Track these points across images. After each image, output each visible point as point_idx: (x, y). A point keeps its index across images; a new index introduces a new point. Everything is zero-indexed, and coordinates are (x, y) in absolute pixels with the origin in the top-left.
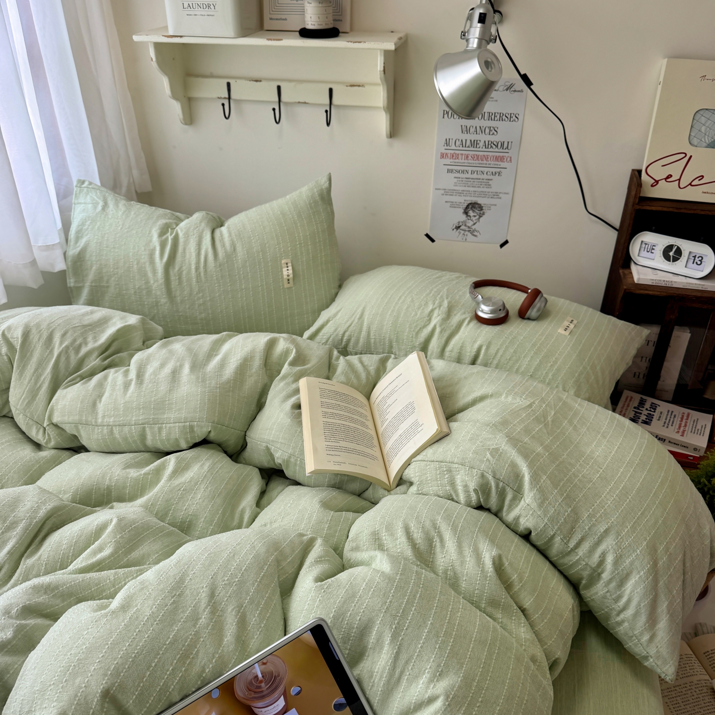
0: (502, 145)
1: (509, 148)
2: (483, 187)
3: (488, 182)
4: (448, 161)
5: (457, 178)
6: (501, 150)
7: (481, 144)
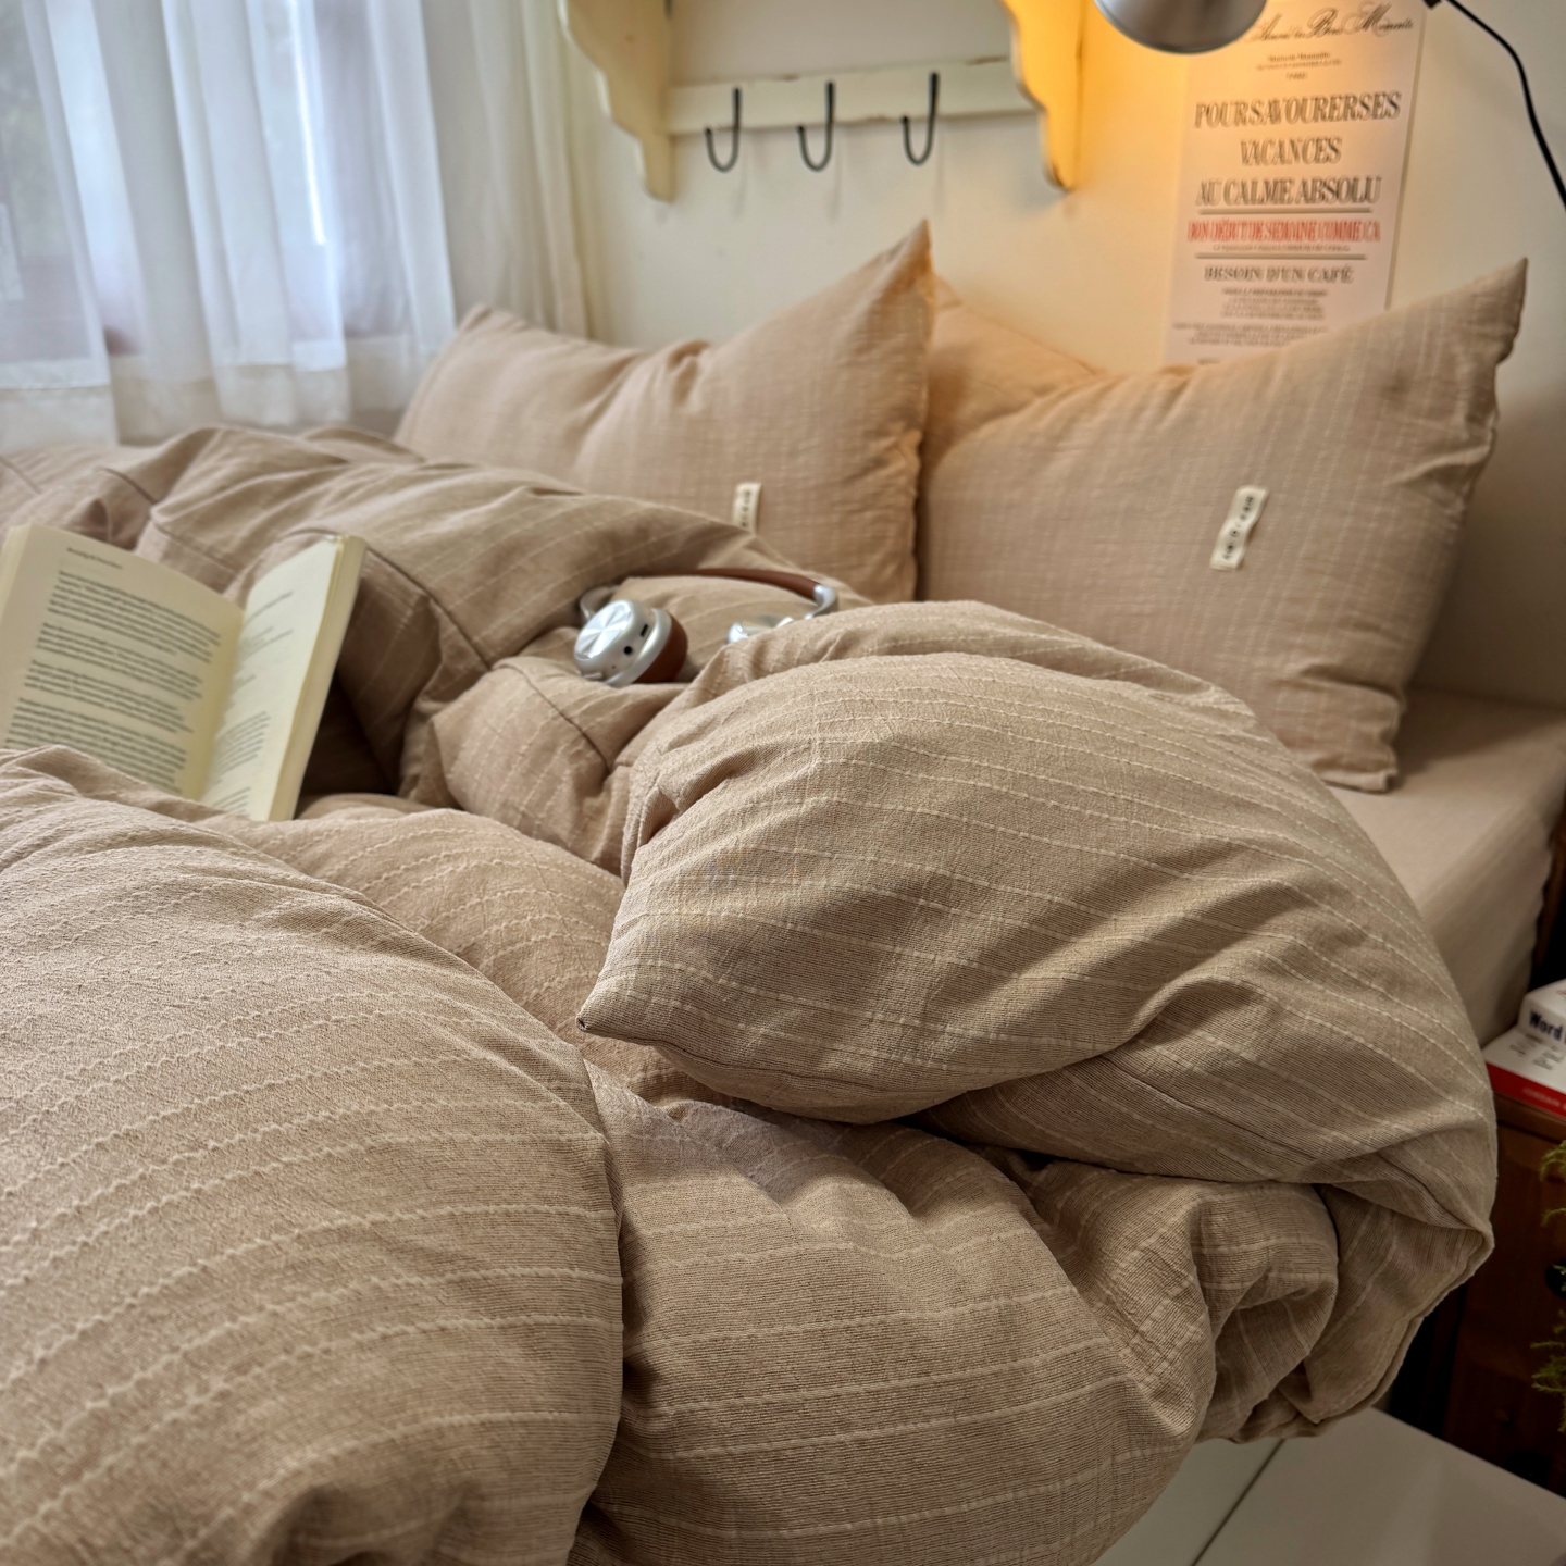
0: (1352, 190)
1: (1372, 196)
2: (1301, 317)
3: (1314, 302)
4: (1207, 245)
5: (1228, 291)
6: (1350, 205)
7: (1295, 190)
